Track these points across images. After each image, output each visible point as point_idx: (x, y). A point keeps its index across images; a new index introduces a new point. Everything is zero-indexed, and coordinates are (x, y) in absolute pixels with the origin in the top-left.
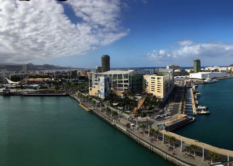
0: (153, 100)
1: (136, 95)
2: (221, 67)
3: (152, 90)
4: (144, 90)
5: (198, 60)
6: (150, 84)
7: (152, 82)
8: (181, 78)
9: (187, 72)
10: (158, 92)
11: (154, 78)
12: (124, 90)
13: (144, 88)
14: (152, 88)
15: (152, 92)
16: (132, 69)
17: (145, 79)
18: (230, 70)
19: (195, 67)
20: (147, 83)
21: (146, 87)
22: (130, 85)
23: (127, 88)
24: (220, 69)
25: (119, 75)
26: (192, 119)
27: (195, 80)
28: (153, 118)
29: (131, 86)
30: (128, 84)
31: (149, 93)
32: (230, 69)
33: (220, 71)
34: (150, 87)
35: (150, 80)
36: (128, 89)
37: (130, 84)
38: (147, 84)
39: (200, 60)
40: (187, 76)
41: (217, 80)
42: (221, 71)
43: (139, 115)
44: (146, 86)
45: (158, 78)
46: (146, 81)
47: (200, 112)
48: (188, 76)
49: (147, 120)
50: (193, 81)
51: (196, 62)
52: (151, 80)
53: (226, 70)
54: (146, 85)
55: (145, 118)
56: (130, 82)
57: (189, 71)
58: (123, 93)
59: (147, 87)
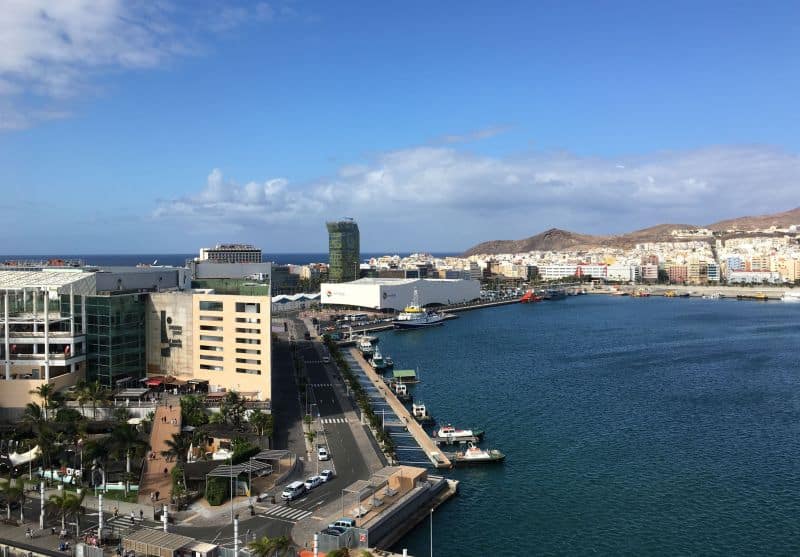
0: (224, 412)
1: (124, 394)
2: (442, 256)
3: (203, 367)
4: (155, 369)
5: (350, 224)
6: (192, 337)
7: (203, 328)
8: (280, 306)
9: (298, 276)
10: (238, 370)
11: (218, 306)
12: (51, 376)
13: (154, 356)
14: (202, 357)
15: (201, 375)
16: (75, 262)
17: (163, 313)
18: (487, 272)
19: (336, 258)
20: (178, 330)
21: (166, 353)
22: (78, 346)
23: (62, 363)
24: (441, 266)
25: (11, 293)
26: (445, 486)
27: (354, 314)
28: (274, 502)
29: (84, 347)
30: (70, 341)
31: (183, 379)
32: (485, 266)
33: (443, 274)
34: (190, 352)
35: (190, 314)
36: (67, 369)
37: (80, 339)
38: (177, 337)
39: (356, 226)
40: (306, 295)
41: (450, 316)
42: (450, 274)
43: (194, 493)
44: (167, 345)
45: (241, 307)
46: (165, 319)
47: (459, 455)
48: (312, 296)
49: (253, 513)
50: (343, 316)
51: (339, 235)
52: (201, 318)
53: (468, 268)
54: (164, 338)
55: (233, 505)
56: (78, 328)
57: (305, 272)
58: (44, 391)
59: (174, 352)
